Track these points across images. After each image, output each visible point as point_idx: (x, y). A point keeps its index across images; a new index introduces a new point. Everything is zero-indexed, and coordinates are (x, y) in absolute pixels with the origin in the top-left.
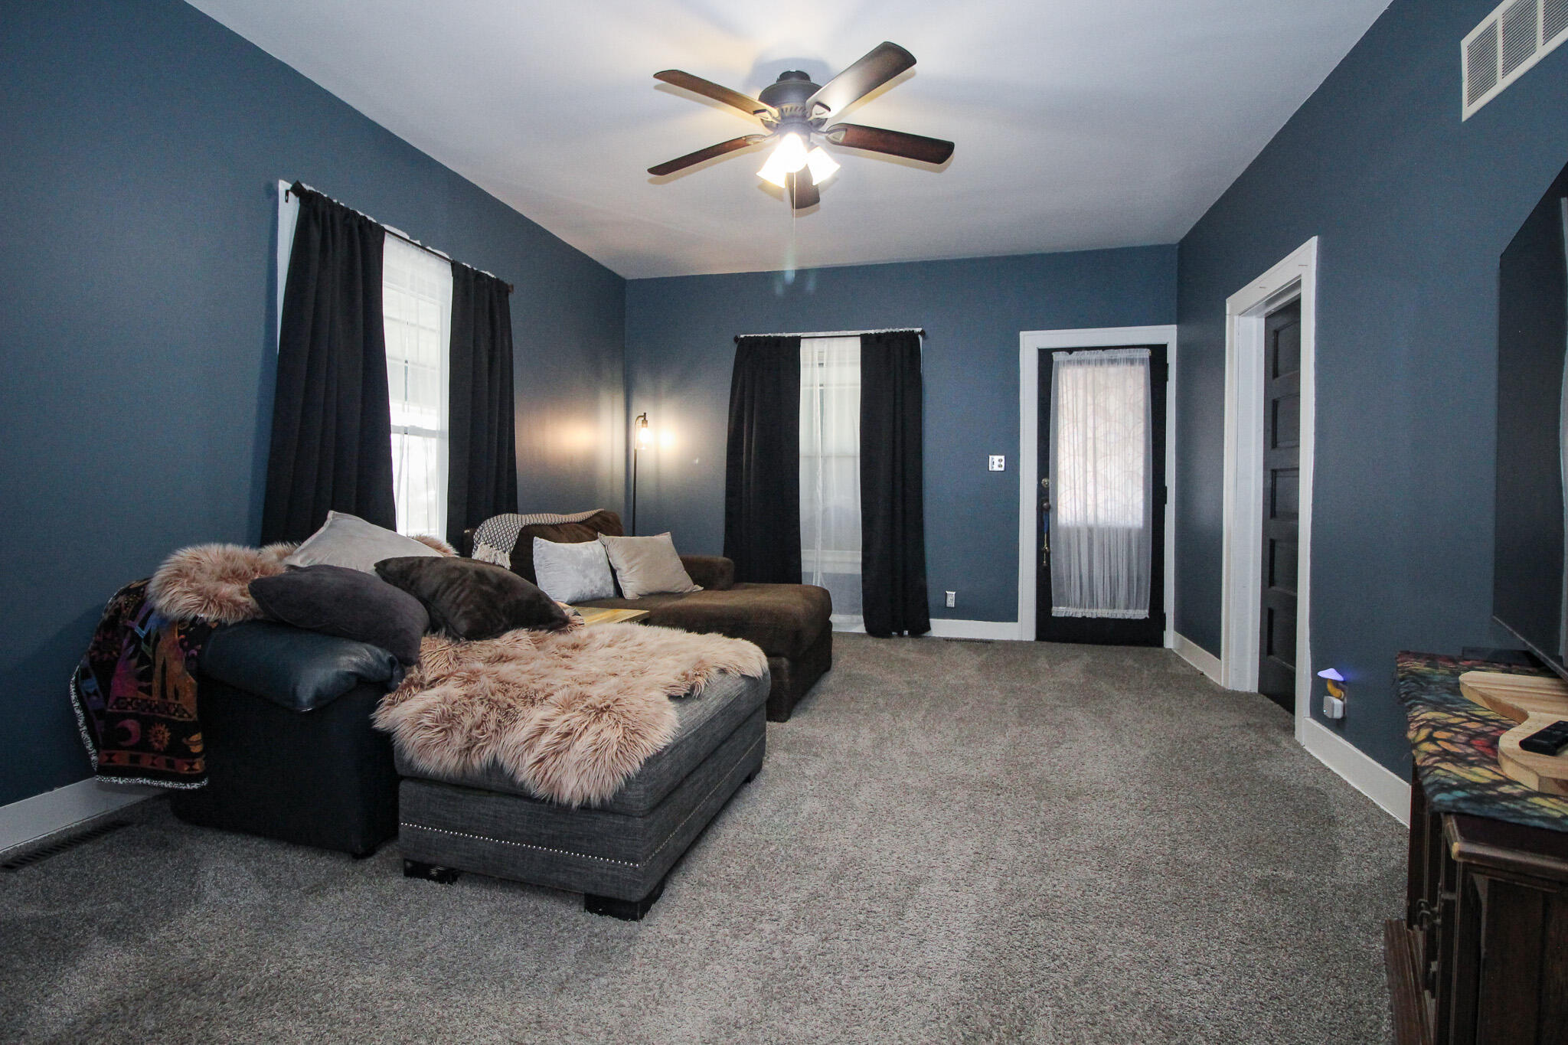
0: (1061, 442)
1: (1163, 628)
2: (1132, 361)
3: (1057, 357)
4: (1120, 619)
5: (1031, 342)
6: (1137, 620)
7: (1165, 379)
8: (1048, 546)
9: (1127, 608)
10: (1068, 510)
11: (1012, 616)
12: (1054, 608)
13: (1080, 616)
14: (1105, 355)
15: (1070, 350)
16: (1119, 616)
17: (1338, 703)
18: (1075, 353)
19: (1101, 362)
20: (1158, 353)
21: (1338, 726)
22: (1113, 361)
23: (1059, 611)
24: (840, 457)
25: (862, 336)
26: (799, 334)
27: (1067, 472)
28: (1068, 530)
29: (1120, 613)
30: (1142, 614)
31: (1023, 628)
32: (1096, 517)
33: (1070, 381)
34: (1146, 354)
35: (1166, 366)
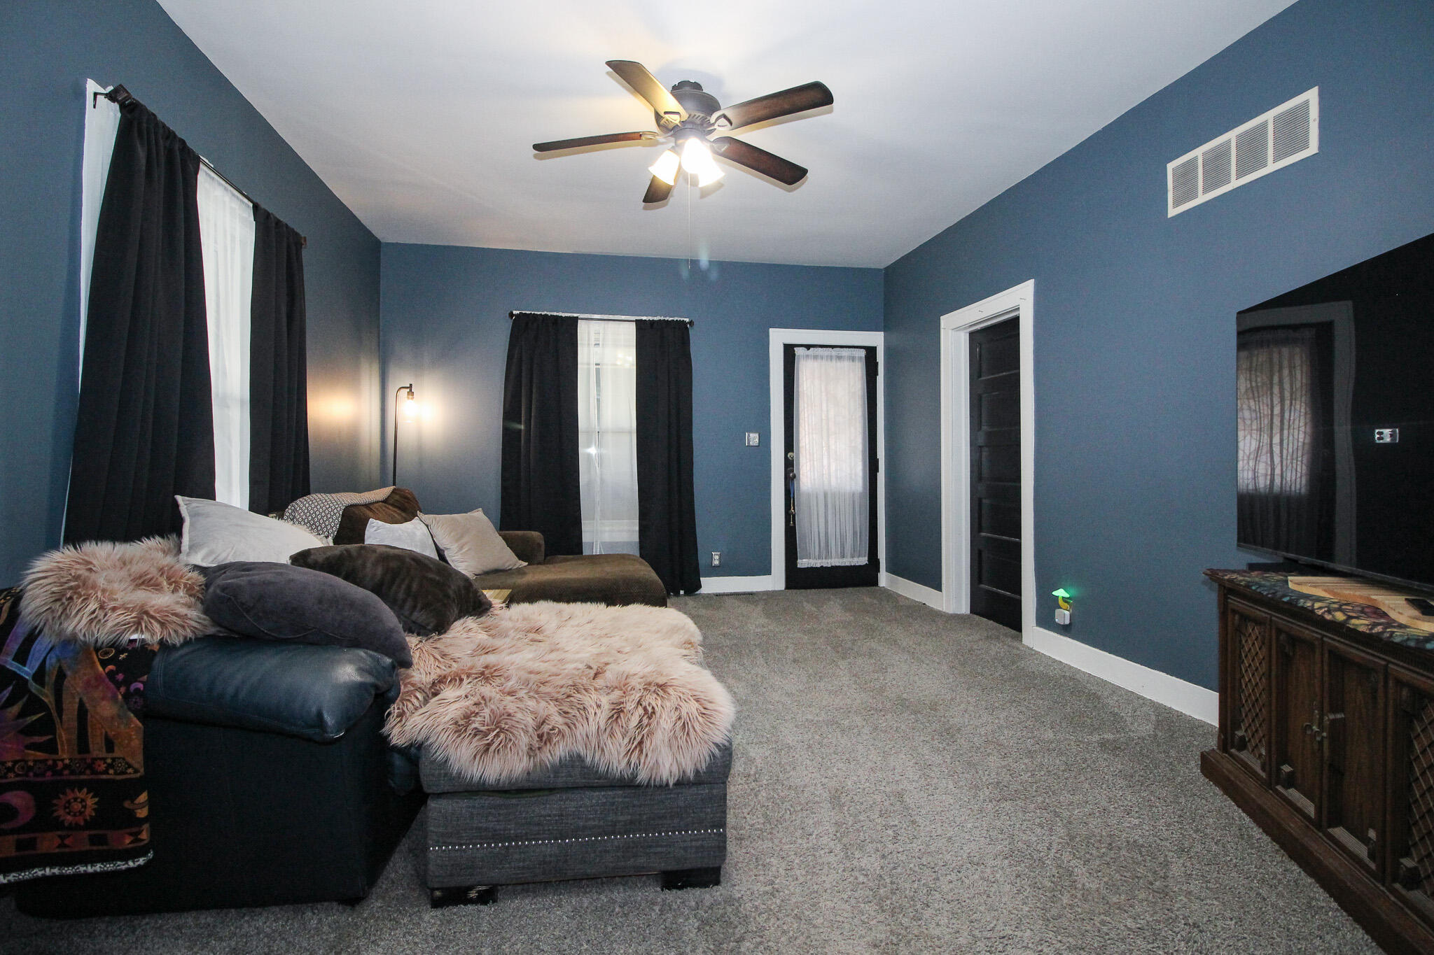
0: (801, 421)
1: (878, 570)
2: (853, 359)
3: (798, 351)
4: (847, 566)
5: (779, 338)
6: (860, 566)
7: (876, 373)
8: (794, 509)
9: (853, 557)
10: (808, 478)
11: (767, 571)
12: (799, 561)
13: (819, 566)
14: (834, 352)
15: (808, 347)
16: (847, 564)
17: (1067, 613)
18: (812, 349)
19: (831, 358)
20: (871, 352)
21: (1065, 630)
22: (839, 358)
23: (803, 563)
24: (618, 432)
25: (637, 321)
26: (575, 315)
27: (807, 447)
28: (809, 495)
29: (847, 562)
30: (863, 560)
31: (775, 580)
32: (830, 482)
33: (807, 370)
34: (863, 353)
35: (876, 364)
